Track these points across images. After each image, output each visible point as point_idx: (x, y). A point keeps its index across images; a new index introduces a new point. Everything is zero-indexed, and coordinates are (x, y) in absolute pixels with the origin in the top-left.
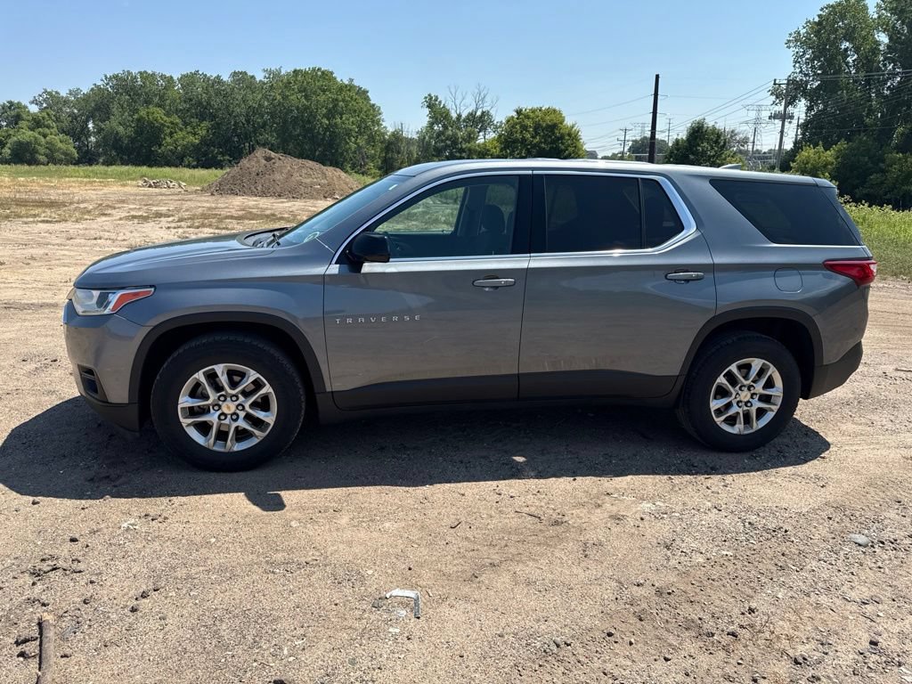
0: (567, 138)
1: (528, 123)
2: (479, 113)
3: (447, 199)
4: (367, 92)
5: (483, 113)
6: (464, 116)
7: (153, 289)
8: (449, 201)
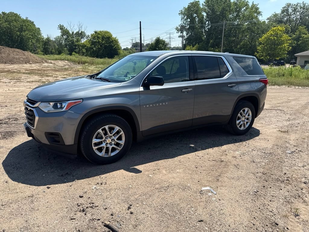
0: (114, 41)
1: (100, 36)
2: (80, 32)
3: (75, 62)
5: (81, 32)
6: (75, 33)
7: (82, 100)
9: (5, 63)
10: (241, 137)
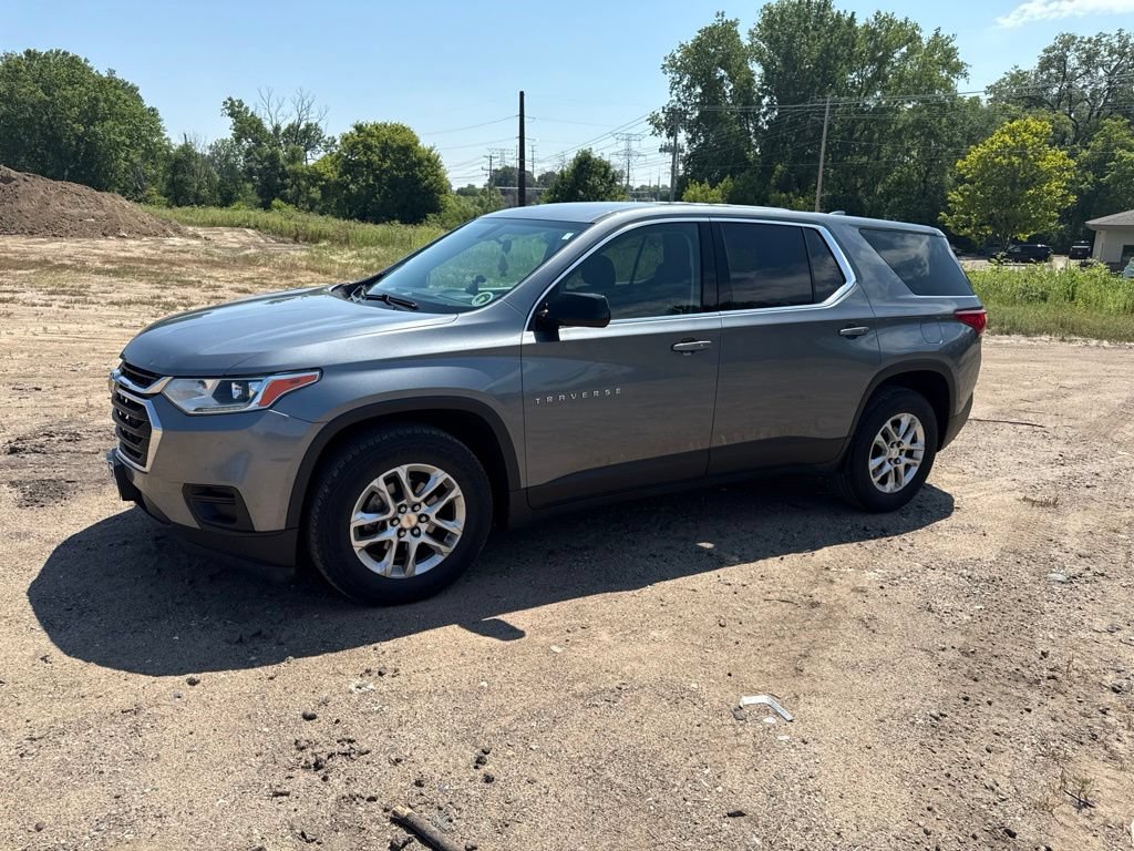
0: (426, 163)
1: (374, 142)
2: (302, 127)
3: (282, 236)
4: (137, 89)
5: (308, 126)
6: (284, 127)
7: (317, 373)
8: (287, 239)
9: (31, 233)
10: (886, 519)
